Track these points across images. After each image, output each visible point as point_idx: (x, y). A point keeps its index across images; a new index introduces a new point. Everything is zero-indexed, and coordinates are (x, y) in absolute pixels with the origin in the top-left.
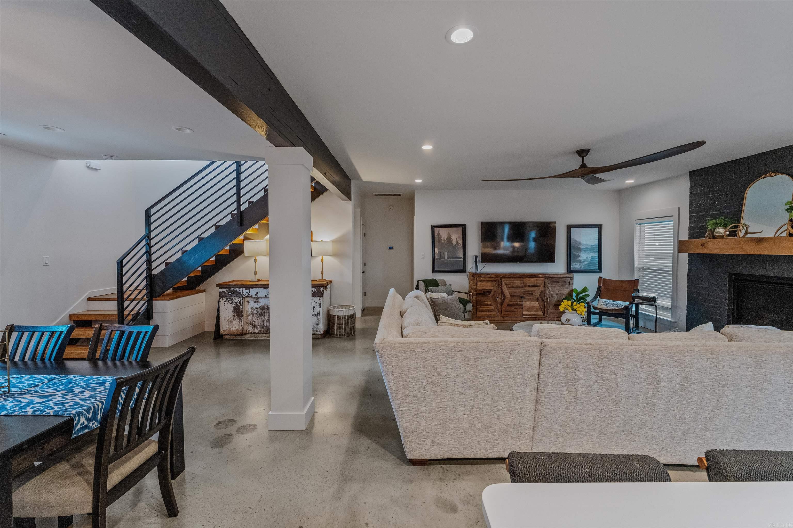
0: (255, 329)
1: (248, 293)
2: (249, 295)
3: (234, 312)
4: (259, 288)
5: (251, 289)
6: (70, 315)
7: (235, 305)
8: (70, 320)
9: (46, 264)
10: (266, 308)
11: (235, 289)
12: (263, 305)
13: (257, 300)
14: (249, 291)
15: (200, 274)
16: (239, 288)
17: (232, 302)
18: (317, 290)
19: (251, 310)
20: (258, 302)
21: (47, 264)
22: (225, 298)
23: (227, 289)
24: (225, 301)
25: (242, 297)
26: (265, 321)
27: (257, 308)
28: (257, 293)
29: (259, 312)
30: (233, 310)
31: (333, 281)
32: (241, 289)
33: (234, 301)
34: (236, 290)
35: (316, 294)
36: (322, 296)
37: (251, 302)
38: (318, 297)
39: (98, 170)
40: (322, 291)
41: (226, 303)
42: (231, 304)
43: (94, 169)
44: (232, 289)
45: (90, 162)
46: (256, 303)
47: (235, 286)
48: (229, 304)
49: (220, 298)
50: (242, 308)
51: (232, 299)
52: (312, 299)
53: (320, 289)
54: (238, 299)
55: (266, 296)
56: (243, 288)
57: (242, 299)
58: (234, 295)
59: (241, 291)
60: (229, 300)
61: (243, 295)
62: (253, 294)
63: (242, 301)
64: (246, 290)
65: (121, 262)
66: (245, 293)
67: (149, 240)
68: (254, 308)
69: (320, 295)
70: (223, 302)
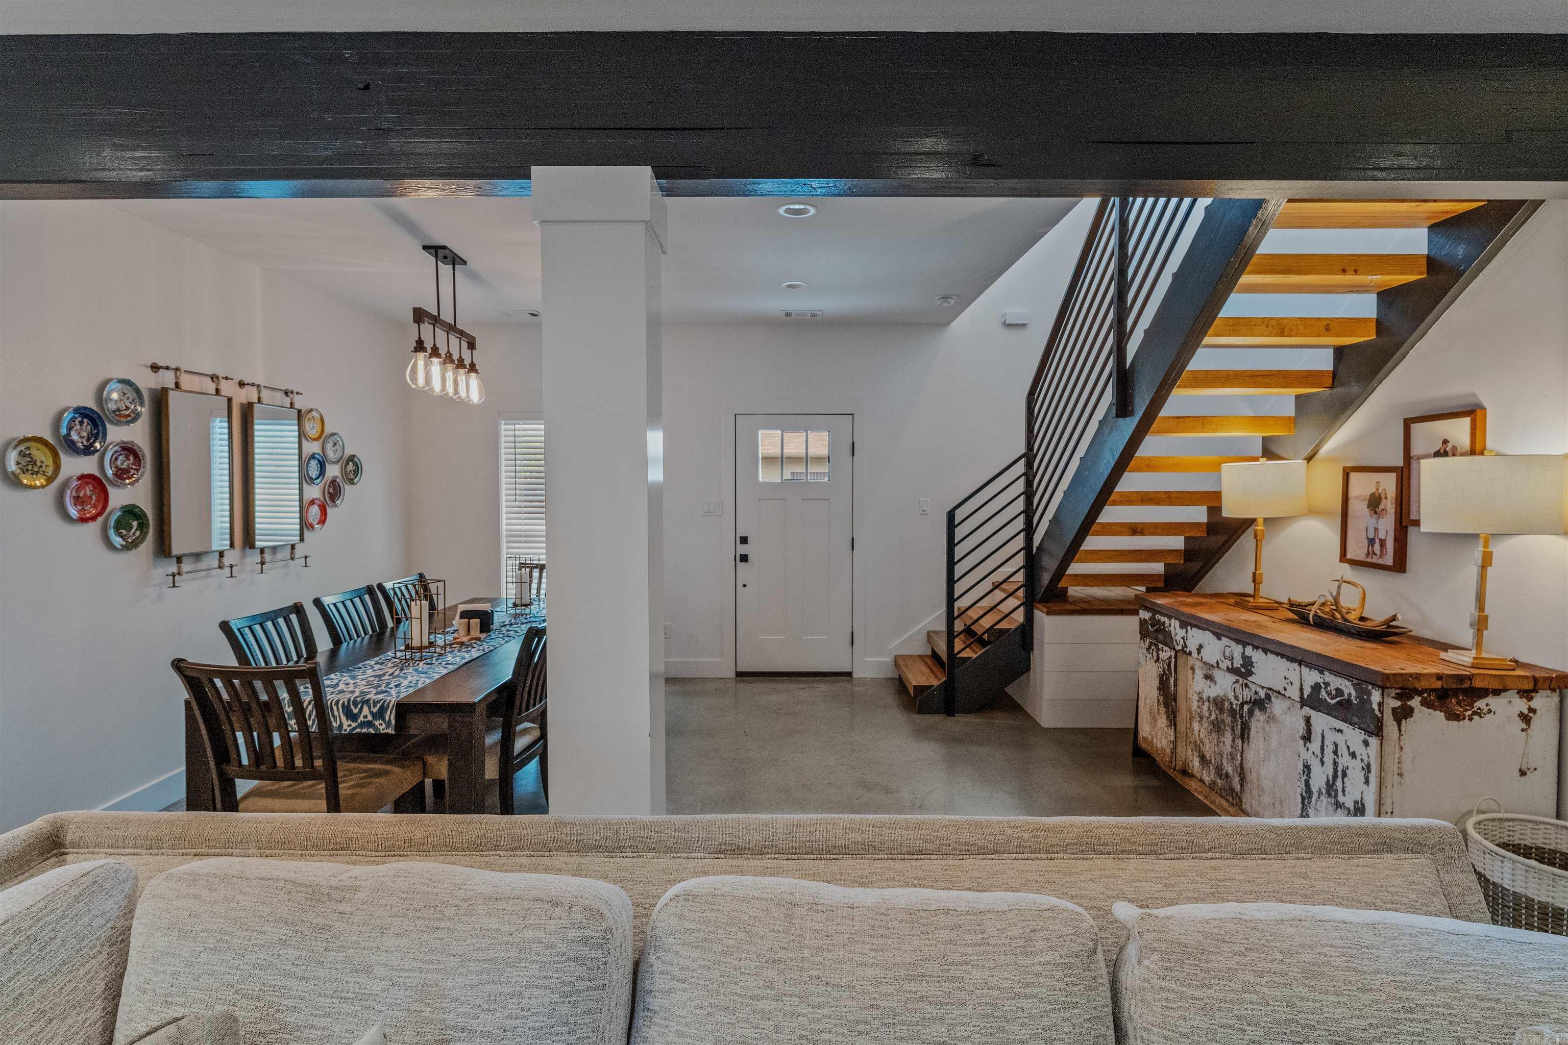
0: (1203, 769)
1: (1183, 638)
3: (1159, 689)
5: (1189, 628)
7: (1162, 670)
11: (1163, 619)
12: (1222, 694)
14: (1186, 632)
15: (1182, 562)
16: (1170, 617)
17: (1158, 658)
18: (1359, 696)
19: (1198, 702)
20: (1211, 679)
22: (1148, 640)
24: (1148, 650)
27: (1209, 701)
28: (1201, 647)
29: (1213, 716)
30: (1158, 682)
32: (1172, 622)
35: (1353, 714)
36: (1375, 733)
37: (1199, 674)
38: (1363, 732)
39: (1024, 325)
40: (1375, 706)
41: (1149, 656)
42: (1156, 662)
43: (1017, 325)
44: (1158, 617)
45: (1006, 313)
46: (1208, 682)
47: (1162, 608)
48: (1153, 661)
49: (1141, 639)
50: (1172, 684)
51: (1158, 650)
52: (1340, 731)
53: (1369, 694)
54: (1168, 654)
55: (1218, 663)
56: (1176, 619)
57: (1173, 653)
58: (1160, 637)
59: (1172, 629)
60: (1153, 650)
61: (1175, 643)
62: (1192, 647)
63: (1173, 660)
64: (1181, 627)
65: (951, 515)
66: (1178, 638)
67: (1029, 465)
68: (1204, 697)
69: (1369, 726)
70: (1145, 652)
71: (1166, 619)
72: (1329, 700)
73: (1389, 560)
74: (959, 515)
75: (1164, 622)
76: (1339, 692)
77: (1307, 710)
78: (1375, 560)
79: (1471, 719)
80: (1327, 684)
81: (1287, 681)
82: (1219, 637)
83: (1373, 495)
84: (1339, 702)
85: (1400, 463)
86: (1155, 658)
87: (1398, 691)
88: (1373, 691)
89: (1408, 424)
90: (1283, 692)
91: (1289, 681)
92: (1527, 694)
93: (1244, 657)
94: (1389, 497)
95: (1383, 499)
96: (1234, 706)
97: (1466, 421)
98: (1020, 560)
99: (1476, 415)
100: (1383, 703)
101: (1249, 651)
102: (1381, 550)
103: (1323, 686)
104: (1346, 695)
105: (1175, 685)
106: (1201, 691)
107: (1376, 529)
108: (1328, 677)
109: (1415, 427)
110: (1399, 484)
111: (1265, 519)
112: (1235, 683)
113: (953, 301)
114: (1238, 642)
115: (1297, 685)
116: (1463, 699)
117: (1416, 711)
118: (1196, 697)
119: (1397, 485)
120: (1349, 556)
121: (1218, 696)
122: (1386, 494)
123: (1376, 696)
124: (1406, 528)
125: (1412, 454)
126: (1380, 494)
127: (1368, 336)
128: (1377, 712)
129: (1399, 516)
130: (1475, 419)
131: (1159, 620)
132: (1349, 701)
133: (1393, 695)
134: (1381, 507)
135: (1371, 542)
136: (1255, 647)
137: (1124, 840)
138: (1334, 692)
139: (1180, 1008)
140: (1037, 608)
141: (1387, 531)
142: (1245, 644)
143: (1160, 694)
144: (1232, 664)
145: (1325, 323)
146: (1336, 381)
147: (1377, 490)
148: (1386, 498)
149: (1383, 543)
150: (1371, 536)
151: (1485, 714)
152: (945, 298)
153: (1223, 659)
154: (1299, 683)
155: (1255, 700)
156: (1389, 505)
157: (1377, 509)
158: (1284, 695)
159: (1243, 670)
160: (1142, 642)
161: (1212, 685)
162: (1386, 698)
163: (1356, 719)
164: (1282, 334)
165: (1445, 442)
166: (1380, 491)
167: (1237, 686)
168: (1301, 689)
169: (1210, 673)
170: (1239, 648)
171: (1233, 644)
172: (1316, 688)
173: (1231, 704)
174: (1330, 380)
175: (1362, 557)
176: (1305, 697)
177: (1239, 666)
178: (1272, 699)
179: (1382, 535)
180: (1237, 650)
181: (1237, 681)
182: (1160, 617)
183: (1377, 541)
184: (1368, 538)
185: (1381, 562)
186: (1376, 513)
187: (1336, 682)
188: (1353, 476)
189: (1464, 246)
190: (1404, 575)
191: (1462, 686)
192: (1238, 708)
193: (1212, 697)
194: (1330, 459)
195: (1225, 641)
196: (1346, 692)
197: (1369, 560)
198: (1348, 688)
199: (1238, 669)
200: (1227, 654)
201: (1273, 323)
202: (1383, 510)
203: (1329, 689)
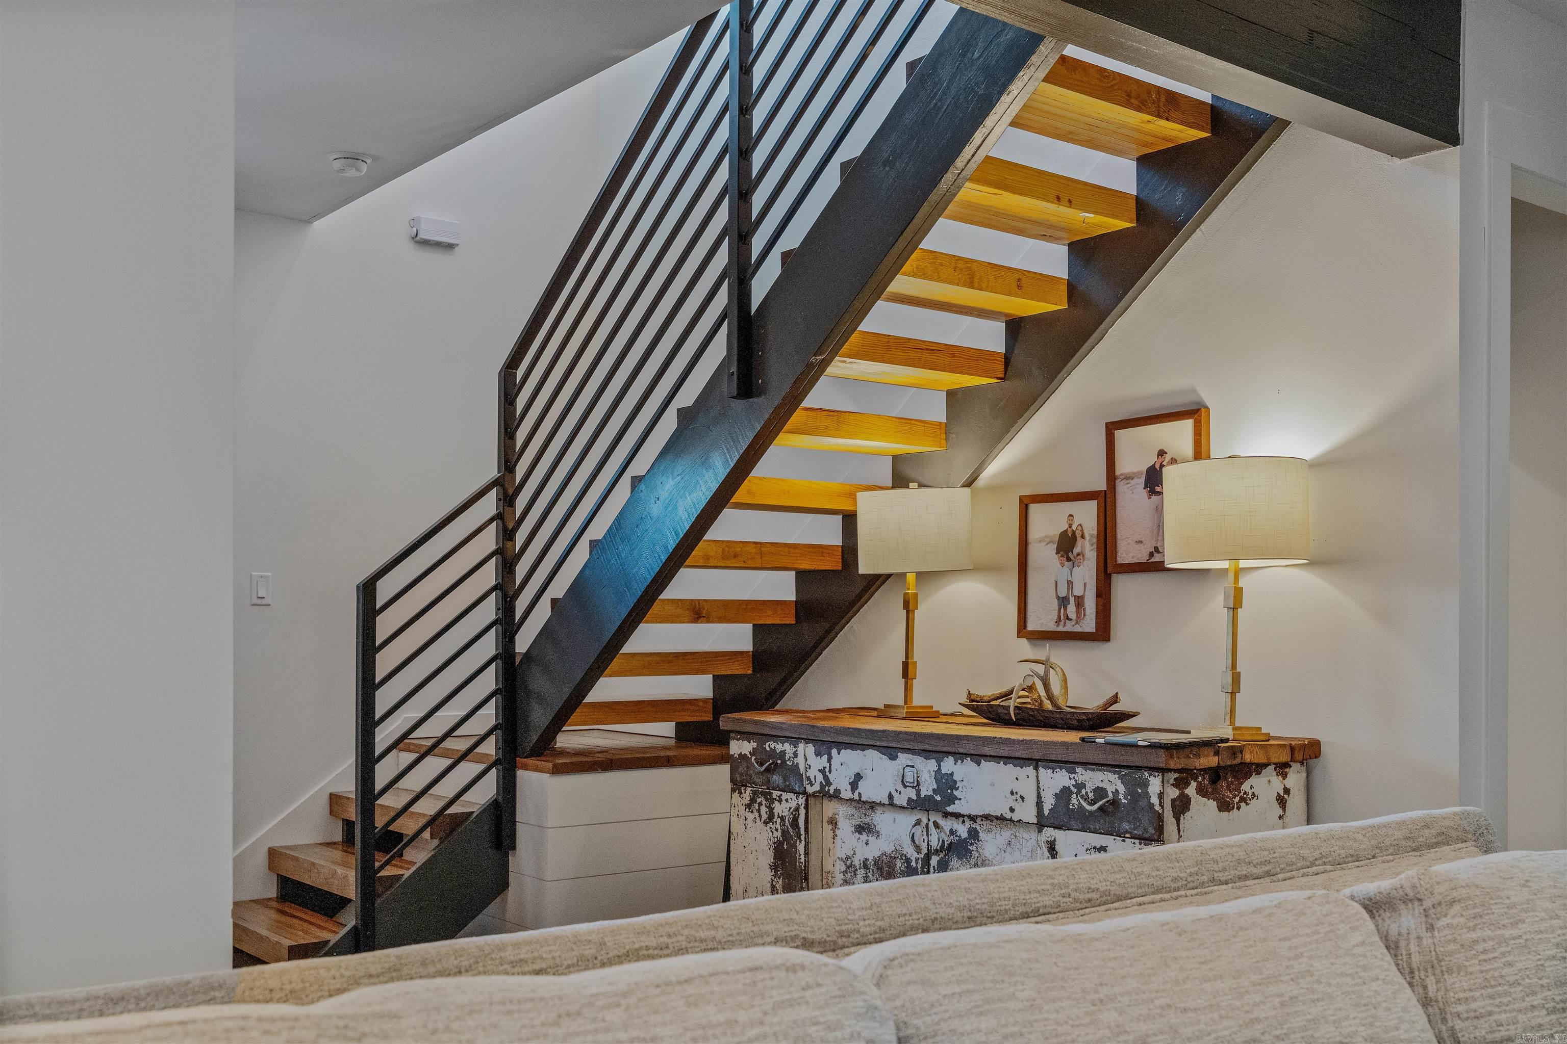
1: (822, 771)
2: (829, 783)
3: (774, 867)
4: (864, 747)
5: (834, 752)
6: (331, 794)
7: (779, 834)
8: (331, 812)
9: (259, 601)
11: (779, 747)
12: (889, 849)
15: (750, 672)
16: (795, 741)
17: (771, 816)
18: (1130, 792)
20: (869, 830)
21: (264, 602)
22: (749, 790)
24: (749, 806)
25: (805, 793)
27: (865, 866)
28: (858, 777)
31: (1323, 748)
32: (802, 749)
33: (776, 811)
34: (785, 752)
35: (1121, 820)
36: (1156, 837)
37: (846, 827)
38: (1137, 841)
39: (450, 246)
40: (1155, 800)
41: (751, 816)
42: (766, 823)
43: (438, 245)
44: (770, 745)
45: (419, 219)
46: (864, 837)
47: (782, 729)
48: (760, 824)
49: (733, 790)
50: (802, 851)
51: (772, 801)
52: (1103, 849)
53: (1145, 784)
54: (793, 804)
55: (891, 797)
56: (808, 741)
57: (802, 801)
58: (776, 778)
59: (800, 760)
60: (760, 804)
61: (805, 782)
62: (840, 781)
63: (802, 812)
64: (818, 754)
65: (368, 589)
66: (813, 773)
67: (508, 500)
68: (857, 863)
69: (1146, 830)
70: (742, 812)
71: (788, 748)
72: (1088, 808)
73: (1089, 625)
74: (385, 589)
75: (783, 753)
76: (1100, 792)
77: (1049, 833)
78: (1069, 627)
79: (1239, 808)
80: (1080, 786)
81: (1014, 797)
82: (891, 753)
83: (1064, 534)
84: (1101, 809)
85: (1102, 486)
86: (765, 816)
87: (1177, 775)
88: (1152, 779)
89: (1112, 428)
90: (1008, 815)
91: (1018, 796)
92: (1282, 769)
93: (939, 775)
94: (1087, 537)
95: (1079, 538)
96: (913, 864)
97: (1187, 425)
98: (489, 681)
99: (1200, 416)
100: (1163, 793)
101: (948, 765)
102: (1078, 612)
103: (1074, 790)
104: (1111, 795)
105: (807, 854)
106: (850, 853)
107: (1070, 583)
108: (1083, 775)
109: (1121, 435)
110: (1102, 515)
111: (920, 575)
112: (915, 825)
113: (364, 168)
114: (926, 754)
115: (1032, 799)
116: (1232, 782)
117: (1193, 801)
118: (841, 866)
119: (1098, 517)
120: (1031, 627)
121: (884, 854)
122: (1082, 531)
123: (1155, 784)
124: (1110, 574)
125: (1118, 473)
126: (1074, 533)
127: (1055, 304)
128: (1157, 808)
129: (1102, 560)
130: (1200, 422)
131: (773, 750)
132: (1115, 803)
133: (1172, 781)
134: (1076, 551)
135: (1063, 602)
136: (959, 756)
137: (1239, 861)
138: (1091, 795)
139: (1503, 954)
140: (525, 767)
141: (1085, 585)
142: (939, 755)
143: (775, 876)
144: (918, 792)
145: (1017, 276)
146: (1009, 368)
147: (1070, 526)
148: (1083, 537)
149: (1079, 602)
150: (1063, 593)
151: (1250, 800)
152: (353, 158)
153: (900, 787)
154: (1035, 794)
155: (950, 844)
156: (1088, 548)
157: (1070, 554)
158: (1011, 820)
159: (938, 798)
160: (736, 795)
161: (872, 839)
162: (1166, 786)
163: (1126, 826)
164: (970, 284)
165: (1162, 453)
166: (1074, 527)
167: (918, 831)
168: (1039, 804)
169: (868, 820)
170: (932, 765)
171: (919, 761)
172: (1064, 795)
173: (908, 861)
174: (1001, 368)
175: (1051, 626)
176: (1046, 812)
177: (930, 793)
178: (981, 834)
179: (1078, 591)
180: (926, 769)
181: (918, 822)
182: (773, 745)
183: (1072, 600)
184: (1058, 598)
185: (1078, 629)
186: (1069, 559)
187: (1093, 779)
188: (1034, 508)
189: (1184, 190)
190: (1106, 646)
191: (1235, 762)
192: (919, 866)
193: (871, 858)
194: (995, 488)
195: (904, 759)
196: (1110, 790)
197: (1061, 629)
198: (1112, 783)
199: (929, 798)
200: (909, 778)
201: (961, 265)
202: (1078, 554)
203: (1083, 792)
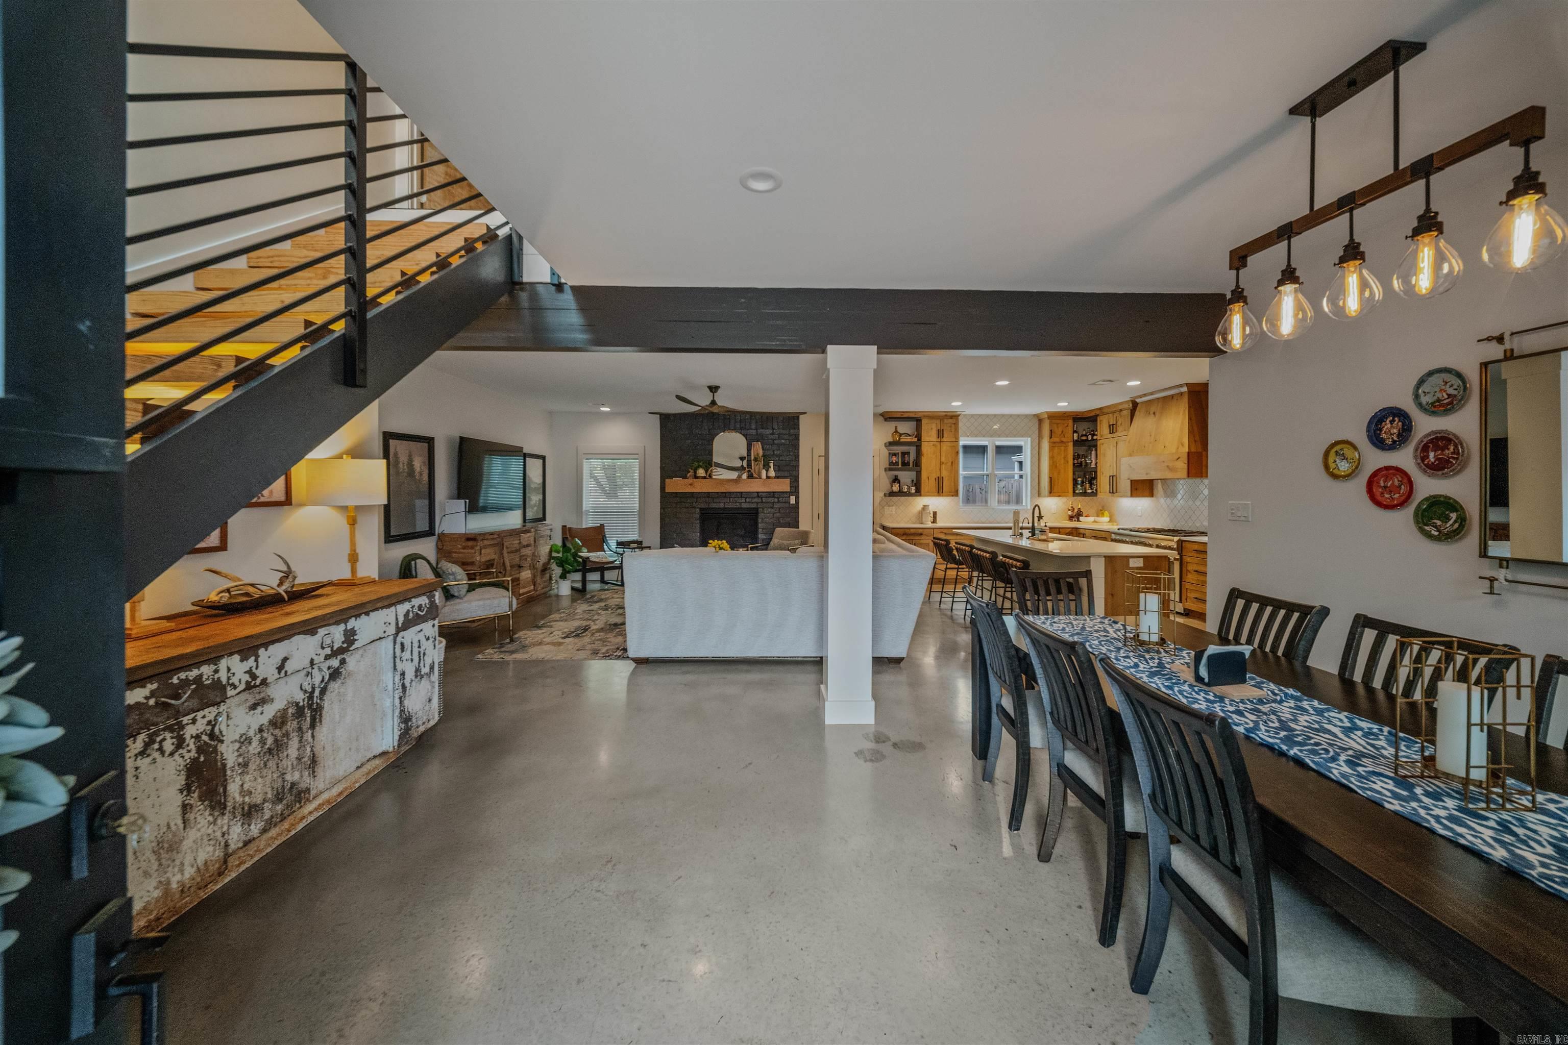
0: (249, 825)
2: (254, 677)
3: (187, 787)
4: (289, 637)
5: (263, 651)
10: (293, 715)
11: (194, 673)
13: (262, 695)
14: (256, 661)
17: (180, 743)
19: (238, 751)
20: (264, 701)
23: (155, 686)
25: (224, 699)
26: (290, 768)
27: (261, 732)
28: (285, 659)
29: (270, 741)
30: (181, 780)
32: (223, 663)
33: (188, 734)
34: (201, 676)
37: (239, 713)
42: (172, 754)
46: (259, 710)
57: (222, 709)
61: (228, 689)
66: (237, 677)
82: (314, 631)
86: (170, 750)
161: (266, 708)
170: (341, 627)
171: (332, 629)
180: (337, 631)
195: (322, 632)
